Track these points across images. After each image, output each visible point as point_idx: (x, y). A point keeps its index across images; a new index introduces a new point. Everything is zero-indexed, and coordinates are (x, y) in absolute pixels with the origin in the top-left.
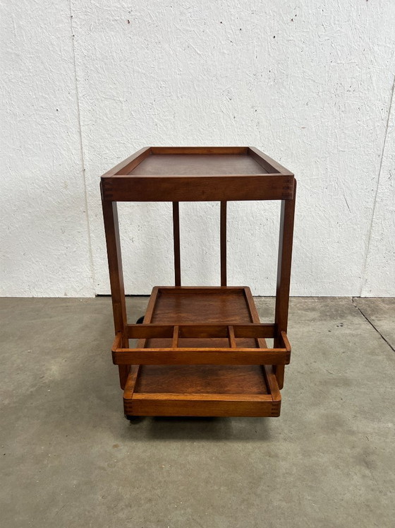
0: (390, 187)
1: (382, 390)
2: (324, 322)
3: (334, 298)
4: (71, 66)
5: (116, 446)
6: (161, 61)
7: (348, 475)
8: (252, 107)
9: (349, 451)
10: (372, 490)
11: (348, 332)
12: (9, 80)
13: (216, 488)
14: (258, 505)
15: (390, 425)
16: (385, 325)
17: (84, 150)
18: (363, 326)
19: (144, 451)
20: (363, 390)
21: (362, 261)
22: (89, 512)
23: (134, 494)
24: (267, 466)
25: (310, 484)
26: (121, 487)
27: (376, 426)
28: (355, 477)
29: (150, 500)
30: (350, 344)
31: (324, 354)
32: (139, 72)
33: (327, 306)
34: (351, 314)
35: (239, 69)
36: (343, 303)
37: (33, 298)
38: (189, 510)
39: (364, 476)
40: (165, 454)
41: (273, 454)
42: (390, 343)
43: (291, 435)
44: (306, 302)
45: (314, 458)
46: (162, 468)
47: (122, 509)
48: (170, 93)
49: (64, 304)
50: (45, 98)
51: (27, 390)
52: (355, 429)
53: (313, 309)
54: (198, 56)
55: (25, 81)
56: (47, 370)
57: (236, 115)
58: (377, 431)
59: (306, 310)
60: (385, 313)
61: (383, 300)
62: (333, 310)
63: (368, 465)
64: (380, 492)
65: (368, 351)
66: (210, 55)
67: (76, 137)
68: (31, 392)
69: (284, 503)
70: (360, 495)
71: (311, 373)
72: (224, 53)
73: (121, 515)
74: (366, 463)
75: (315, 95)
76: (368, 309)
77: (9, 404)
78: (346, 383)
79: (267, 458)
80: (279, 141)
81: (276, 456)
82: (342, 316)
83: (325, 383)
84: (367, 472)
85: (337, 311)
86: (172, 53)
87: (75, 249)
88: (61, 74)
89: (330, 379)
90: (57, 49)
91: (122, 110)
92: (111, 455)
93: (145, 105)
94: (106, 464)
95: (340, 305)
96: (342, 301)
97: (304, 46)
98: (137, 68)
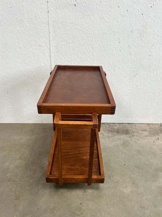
2: (151, 138)
3: (153, 124)
4: (47, 26)
5: (81, 204)
6: (89, 24)
8: (129, 46)
12: (18, 32)
17: (52, 64)
19: (93, 206)
24: (141, 213)
31: (154, 154)
32: (79, 29)
33: (151, 128)
34: (161, 132)
35: (124, 29)
36: (157, 127)
37: (28, 123)
40: (101, 207)
41: (142, 206)
43: (148, 197)
44: (142, 126)
45: (158, 208)
46: (101, 215)
48: (92, 39)
50: (35, 40)
53: (145, 130)
54: (106, 23)
55: (25, 32)
56: (44, 163)
57: (121, 49)
59: (143, 131)
62: (153, 131)
66: (112, 22)
67: (49, 58)
68: (40, 175)
71: (150, 164)
72: (118, 21)
75: (157, 41)
77: (33, 182)
79: (141, 208)
81: (144, 208)
82: (158, 134)
83: (156, 170)
85: (155, 131)
86: (94, 20)
88: (42, 29)
89: (158, 168)
90: (41, 17)
91: (70, 46)
92: (80, 208)
93: (80, 44)
94: (79, 213)
95: (155, 128)
96: (156, 126)
97: (155, 19)
98: (78, 27)
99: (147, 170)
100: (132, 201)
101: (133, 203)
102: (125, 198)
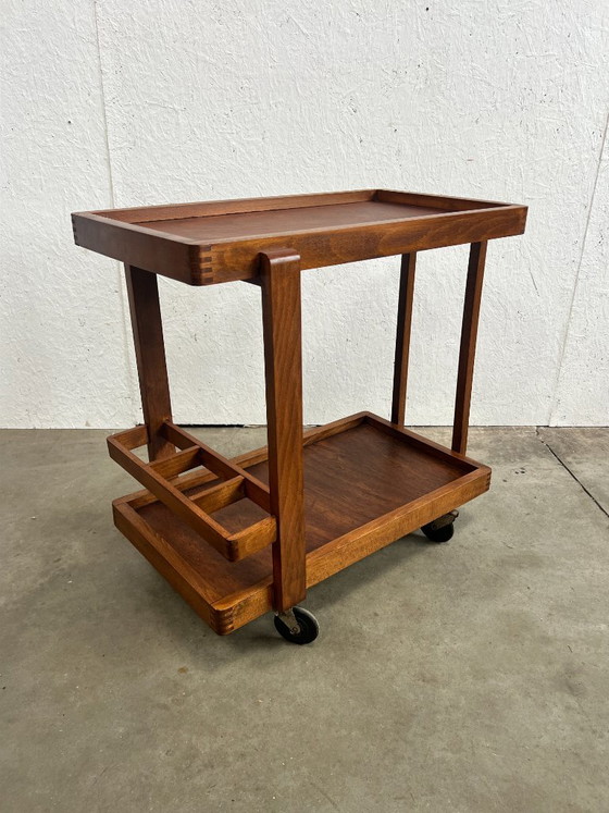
0: (600, 257)
1: (587, 572)
2: (496, 467)
3: (508, 428)
4: (93, 48)
5: (182, 670)
6: (243, 43)
7: (544, 706)
8: (390, 125)
9: (543, 668)
10: (582, 729)
11: (533, 481)
13: (344, 732)
14: (410, 759)
15: (603, 627)
16: (588, 470)
17: (116, 191)
18: (555, 473)
19: (229, 677)
20: (560, 573)
21: (554, 371)
22: (146, 777)
23: (215, 746)
24: (421, 696)
25: (487, 722)
26: (194, 737)
27: (581, 629)
28: (555, 710)
29: (243, 755)
30: (537, 502)
31: (498, 516)
32: (205, 61)
33: (500, 441)
34: (535, 453)
35: (368, 60)
36: (524, 436)
37: (35, 429)
38: (304, 770)
39: (568, 708)
40: (262, 681)
41: (428, 675)
42: (597, 498)
43: (455, 647)
45: (492, 682)
46: (259, 703)
47: (199, 771)
48: (256, 98)
49: (86, 441)
50: (50, 102)
51: (35, 581)
52: (550, 633)
53: (478, 447)
54: (303, 37)
55: (14, 73)
56: (65, 547)
57: (363, 137)
58: (583, 636)
60: (587, 451)
61: (583, 430)
62: (508, 448)
63: (572, 689)
64: (594, 732)
65: (565, 512)
66: (323, 35)
67: (103, 168)
68: (42, 584)
69: (449, 754)
70: (564, 738)
71: (481, 547)
72: (345, 33)
73: (200, 781)
74: (570, 688)
75: (489, 106)
76: (562, 445)
78: (534, 562)
79: (421, 683)
80: (430, 180)
81: (433, 680)
82: (522, 458)
83: (502, 563)
84: (572, 701)
85: (514, 448)
86: (260, 29)
87: (102, 352)
88: (74, 61)
89: (509, 557)
90: (69, 19)
91: (178, 124)
92: (176, 685)
93: (215, 118)
94: (170, 699)
95: (518, 438)
96: (521, 433)
97: (474, 25)
98: (202, 54)
99: (464, 564)
100: (389, 660)
101: (393, 667)
102: (365, 652)
